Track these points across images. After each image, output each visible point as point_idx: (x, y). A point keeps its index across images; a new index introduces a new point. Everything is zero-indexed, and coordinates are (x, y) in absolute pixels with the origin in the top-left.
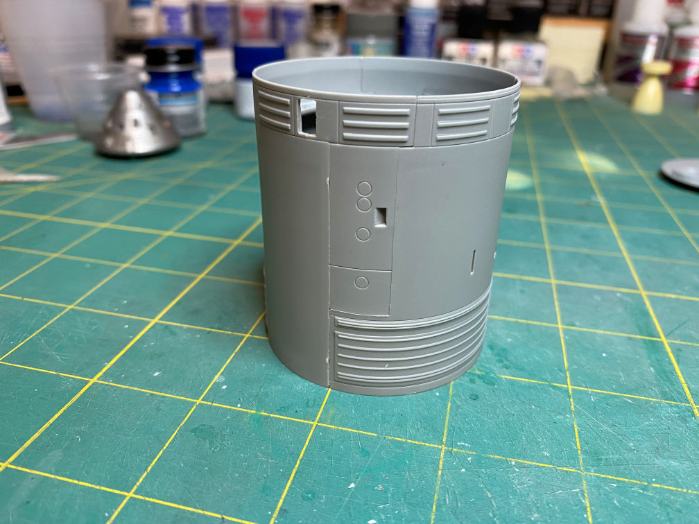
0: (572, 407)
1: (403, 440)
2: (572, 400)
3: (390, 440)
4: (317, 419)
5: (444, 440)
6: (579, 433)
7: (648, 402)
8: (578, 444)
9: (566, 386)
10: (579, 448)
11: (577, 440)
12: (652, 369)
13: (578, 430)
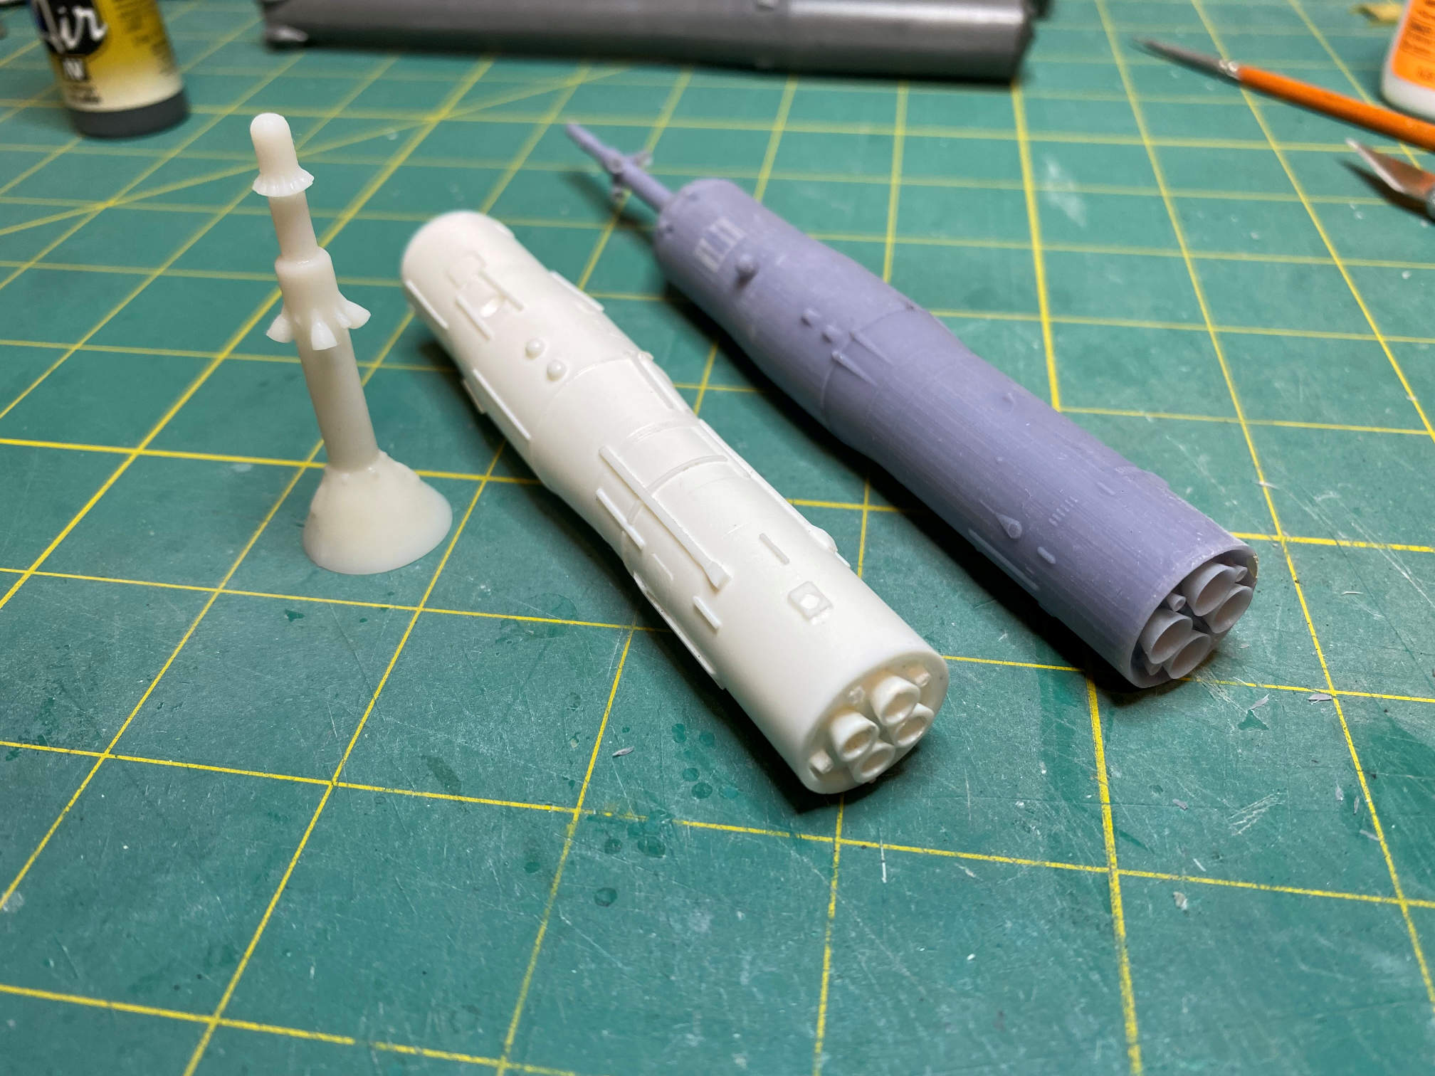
0: (832, 907)
1: (412, 1051)
2: (834, 883)
3: (381, 1054)
4: (223, 1005)
5: (509, 1041)
6: (830, 985)
7: (1012, 869)
8: (821, 1023)
9: (828, 840)
10: (821, 1033)
11: (823, 1008)
12: (1042, 764)
13: (831, 976)
